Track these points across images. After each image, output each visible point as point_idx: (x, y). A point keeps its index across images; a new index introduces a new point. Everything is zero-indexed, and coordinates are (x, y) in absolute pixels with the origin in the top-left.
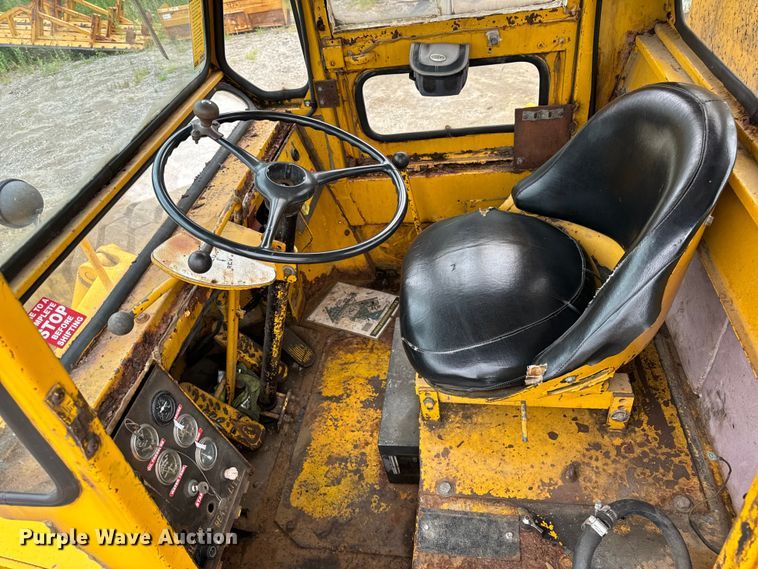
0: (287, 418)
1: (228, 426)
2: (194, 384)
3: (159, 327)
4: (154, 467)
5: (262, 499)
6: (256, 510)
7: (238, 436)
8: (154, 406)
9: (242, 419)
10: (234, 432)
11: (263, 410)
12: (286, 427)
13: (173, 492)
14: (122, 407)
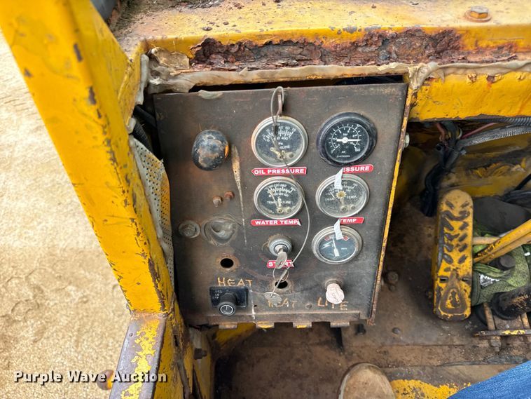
0: (496, 342)
1: (447, 270)
2: (475, 207)
3: (479, 51)
4: (263, 177)
5: (383, 345)
6: (369, 342)
7: (440, 288)
8: (335, 122)
9: (464, 284)
10: (443, 280)
11: (490, 305)
12: (485, 344)
13: (258, 223)
14: (297, 72)
